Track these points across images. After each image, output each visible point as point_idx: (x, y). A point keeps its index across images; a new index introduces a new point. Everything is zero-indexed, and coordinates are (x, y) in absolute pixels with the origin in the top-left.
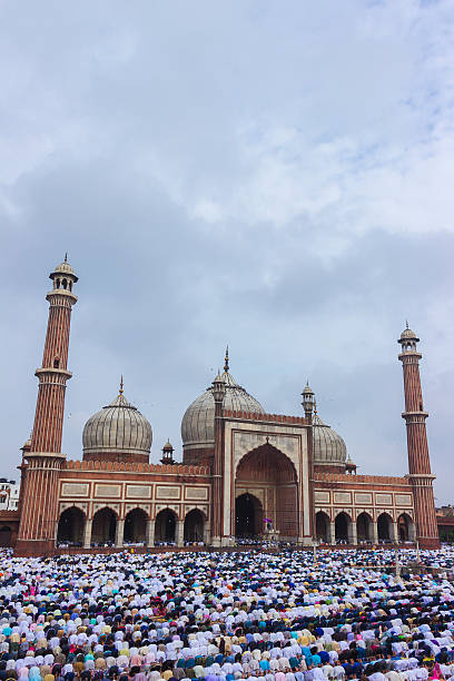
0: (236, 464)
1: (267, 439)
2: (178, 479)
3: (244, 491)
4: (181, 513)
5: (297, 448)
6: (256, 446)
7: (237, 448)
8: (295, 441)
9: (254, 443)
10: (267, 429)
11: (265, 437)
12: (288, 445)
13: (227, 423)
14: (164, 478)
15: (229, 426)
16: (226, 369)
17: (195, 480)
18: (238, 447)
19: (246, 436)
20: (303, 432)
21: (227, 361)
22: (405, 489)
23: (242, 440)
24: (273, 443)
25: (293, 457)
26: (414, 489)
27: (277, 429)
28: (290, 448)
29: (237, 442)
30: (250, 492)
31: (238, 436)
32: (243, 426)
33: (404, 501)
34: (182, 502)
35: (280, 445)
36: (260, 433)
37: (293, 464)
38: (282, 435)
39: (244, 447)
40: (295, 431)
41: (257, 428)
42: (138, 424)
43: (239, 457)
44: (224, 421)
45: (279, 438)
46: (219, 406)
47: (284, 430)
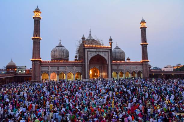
0: (89, 60)
1: (98, 53)
2: (73, 65)
3: (94, 67)
4: (74, 73)
5: (107, 55)
6: (95, 55)
8: (107, 53)
10: (98, 50)
11: (97, 53)
12: (104, 54)
14: (69, 65)
15: (86, 50)
16: (90, 34)
17: (78, 65)
18: (89, 56)
19: (92, 53)
20: (109, 51)
21: (90, 32)
22: (140, 65)
23: (91, 53)
24: (100, 54)
25: (106, 57)
26: (143, 65)
27: (101, 50)
29: (89, 54)
30: (96, 67)
32: (91, 50)
33: (140, 68)
34: (74, 70)
37: (106, 59)
38: (103, 52)
39: (91, 55)
40: (107, 50)
41: (95, 50)
42: (64, 51)
43: (90, 58)
44: (85, 49)
45: (102, 53)
46: (84, 45)
47: (103, 50)
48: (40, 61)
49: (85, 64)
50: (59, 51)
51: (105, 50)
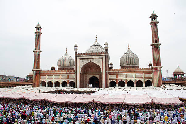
1: (91, 60)
3: (93, 76)
4: (68, 82)
5: (101, 62)
8: (101, 60)
9: (86, 62)
10: (90, 57)
12: (98, 61)
13: (78, 57)
14: (63, 74)
16: (96, 40)
17: (71, 73)
18: (81, 64)
19: (84, 60)
20: (104, 57)
22: (149, 72)
23: (82, 61)
24: (92, 61)
25: (100, 65)
26: (153, 72)
27: (94, 57)
28: (99, 62)
29: (81, 62)
30: (95, 76)
31: (81, 60)
32: (82, 57)
33: (149, 76)
34: (68, 79)
35: (95, 62)
36: (88, 59)
37: (100, 67)
39: (83, 63)
40: (100, 57)
42: (65, 60)
43: (81, 67)
45: (95, 60)
46: (76, 53)
47: (96, 57)
48: (40, 71)
49: (77, 73)
51: (98, 57)
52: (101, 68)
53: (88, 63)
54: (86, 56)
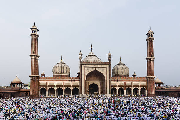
0: (86, 76)
1: (95, 69)
2: (70, 80)
3: (93, 83)
4: (72, 89)
5: (105, 71)
6: (92, 71)
7: (86, 72)
9: (91, 70)
10: (95, 66)
11: (94, 68)
12: (102, 70)
13: (83, 65)
14: (66, 80)
15: (83, 66)
16: (91, 50)
17: (75, 80)
19: (89, 68)
20: (107, 66)
22: (144, 81)
24: (97, 69)
25: (104, 73)
26: (147, 81)
27: (98, 66)
28: (103, 71)
29: (86, 70)
31: (86, 68)
32: (88, 66)
33: (144, 84)
34: (72, 86)
35: (99, 70)
38: (100, 67)
39: (88, 71)
40: (104, 66)
41: (92, 66)
42: (63, 67)
43: (86, 74)
44: (82, 64)
46: (80, 61)
47: (101, 66)
48: (39, 77)
49: (82, 80)
50: (59, 67)
51: (103, 66)
52: (105, 76)
53: (93, 71)
54: (91, 64)
